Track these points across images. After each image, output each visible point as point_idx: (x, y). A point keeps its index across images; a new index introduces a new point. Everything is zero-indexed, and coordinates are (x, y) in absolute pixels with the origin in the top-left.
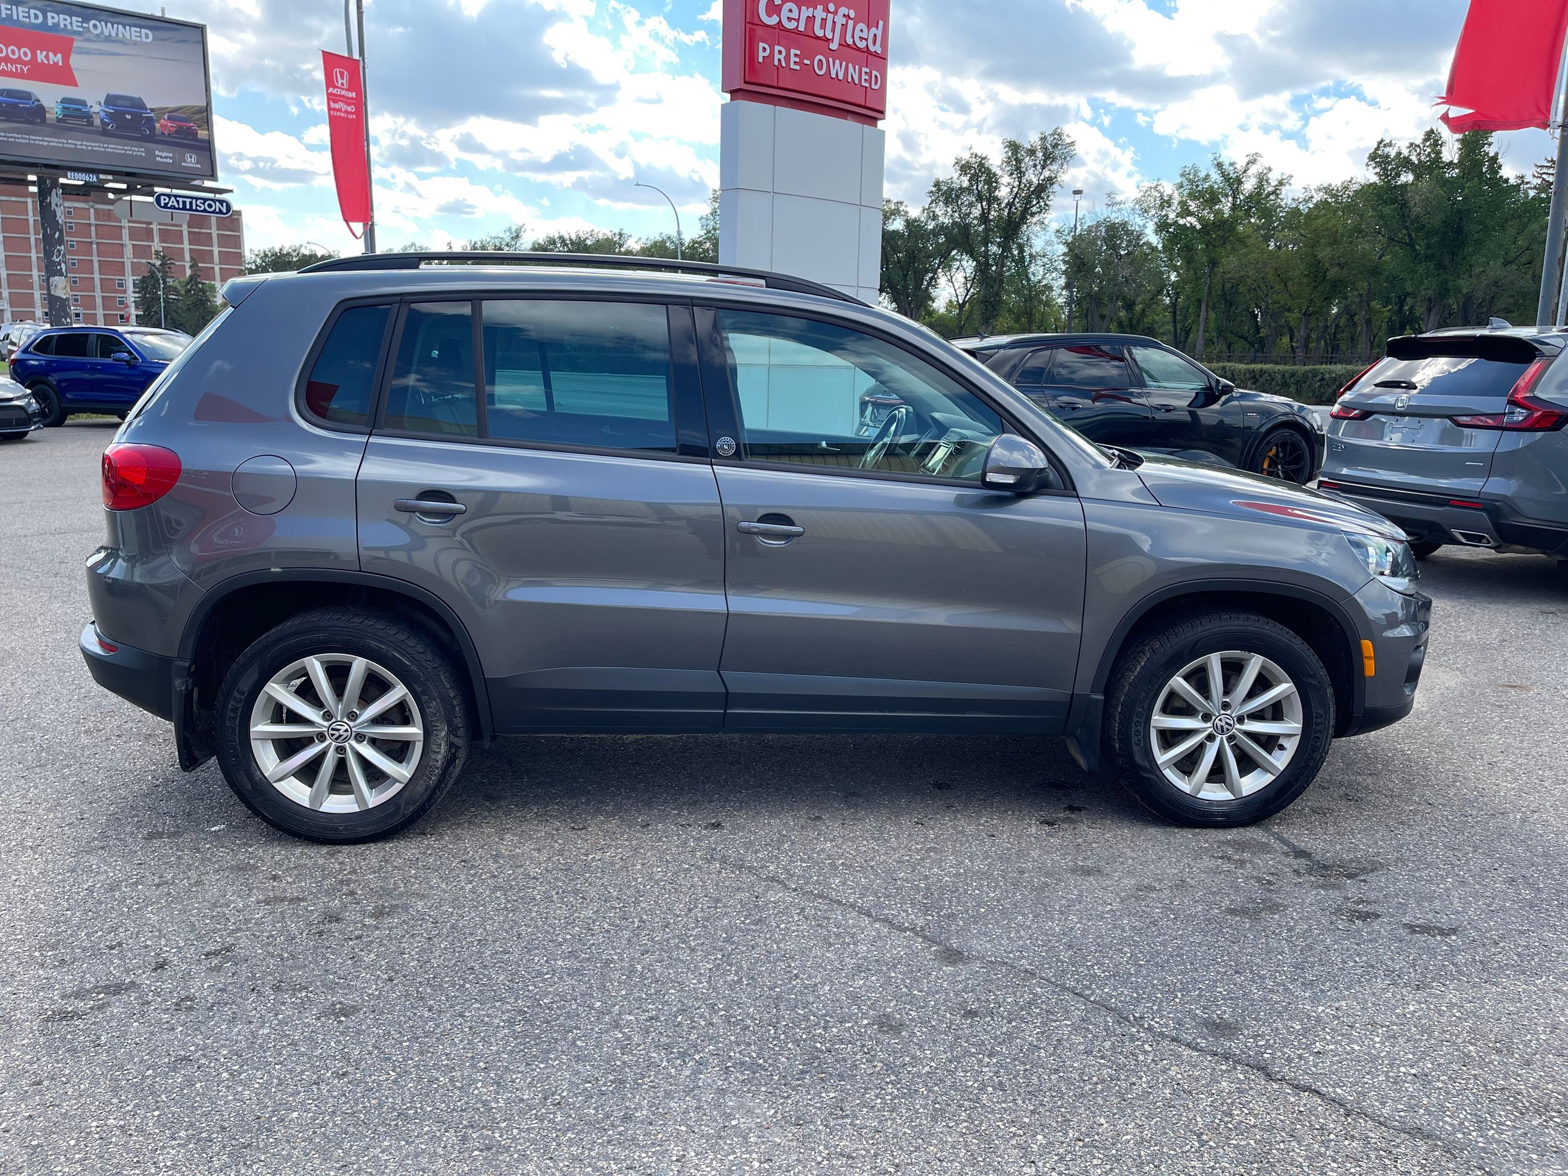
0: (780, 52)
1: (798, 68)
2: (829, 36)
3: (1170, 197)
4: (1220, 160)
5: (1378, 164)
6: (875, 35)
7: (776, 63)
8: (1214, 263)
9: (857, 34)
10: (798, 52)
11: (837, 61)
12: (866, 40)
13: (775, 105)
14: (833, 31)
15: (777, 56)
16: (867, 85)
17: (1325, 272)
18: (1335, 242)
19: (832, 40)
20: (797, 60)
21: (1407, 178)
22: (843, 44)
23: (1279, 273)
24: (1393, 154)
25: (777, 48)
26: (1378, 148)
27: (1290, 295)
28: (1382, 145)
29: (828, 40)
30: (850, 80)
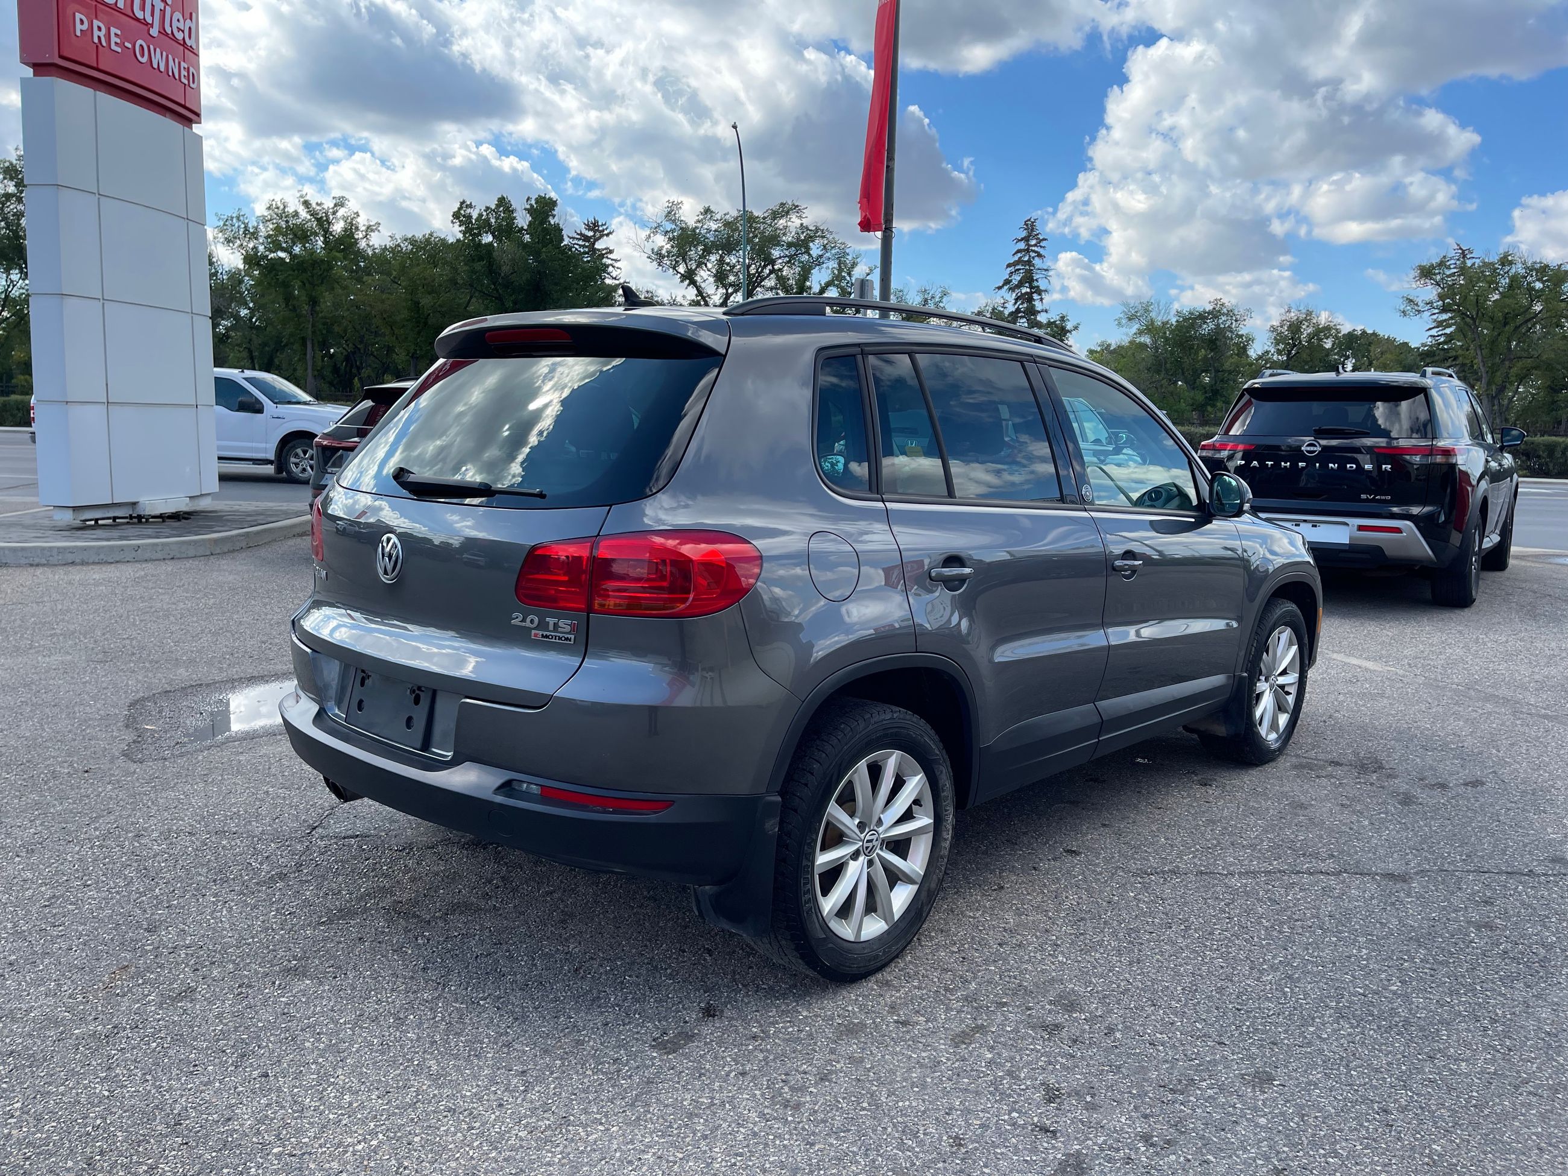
0: (99, 29)
1: (119, 50)
2: (149, 20)
3: (256, 228)
4: (307, 198)
5: (461, 224)
6: (190, 28)
7: (96, 40)
8: (314, 302)
9: (175, 24)
10: (119, 32)
11: (158, 50)
12: (183, 31)
13: (95, 90)
14: (152, 15)
15: (96, 33)
16: (186, 82)
17: (426, 319)
18: (432, 291)
19: (152, 25)
20: (118, 41)
21: (488, 239)
22: (163, 32)
23: (385, 316)
24: (475, 215)
25: (96, 23)
26: (460, 208)
27: (397, 338)
28: (464, 205)
29: (147, 24)
30: (171, 74)
